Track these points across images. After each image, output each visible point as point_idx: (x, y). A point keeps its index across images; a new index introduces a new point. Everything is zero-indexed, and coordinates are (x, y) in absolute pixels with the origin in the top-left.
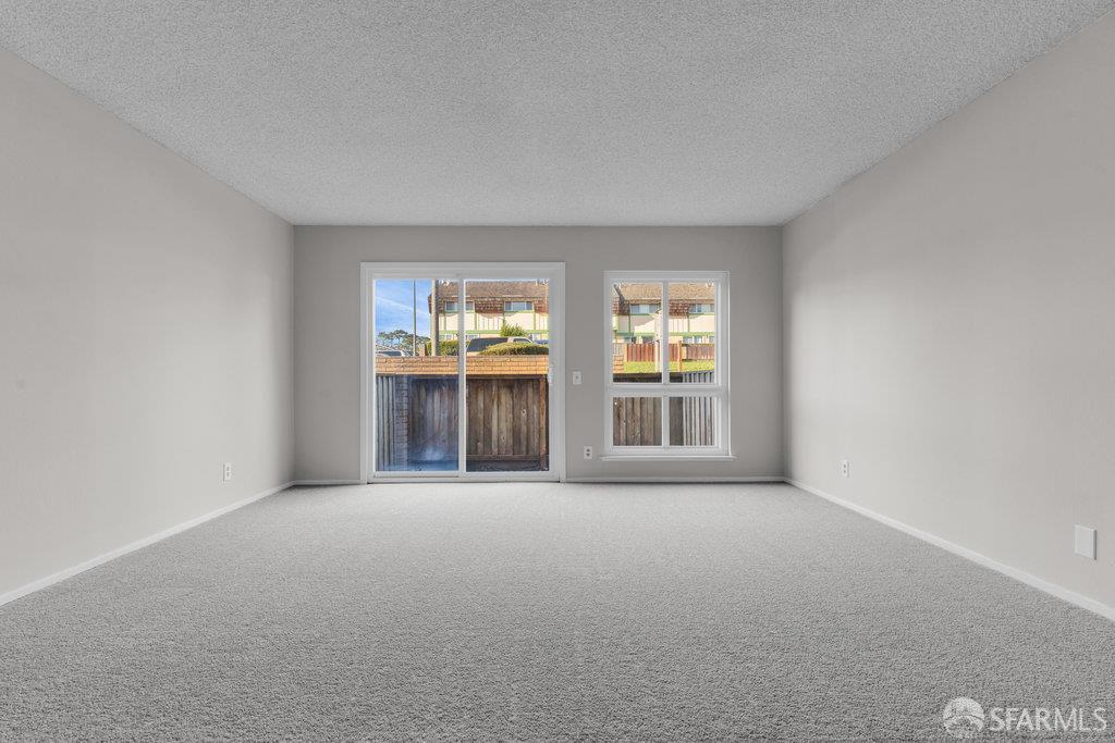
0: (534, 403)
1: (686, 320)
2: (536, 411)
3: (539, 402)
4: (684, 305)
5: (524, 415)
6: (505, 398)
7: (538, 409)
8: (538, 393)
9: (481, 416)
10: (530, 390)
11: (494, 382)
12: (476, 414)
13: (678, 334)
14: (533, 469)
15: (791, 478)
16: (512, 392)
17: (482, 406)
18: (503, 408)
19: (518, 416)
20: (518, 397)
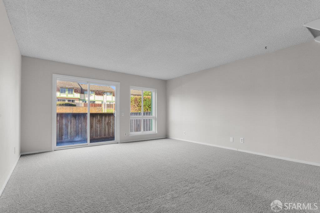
0: (83, 122)
1: (102, 97)
2: (84, 124)
4: (102, 92)
5: (80, 126)
10: (82, 118)
13: (100, 101)
14: (111, 140)
15: (169, 137)
17: (64, 123)
18: (72, 124)
19: (78, 126)
20: (78, 120)
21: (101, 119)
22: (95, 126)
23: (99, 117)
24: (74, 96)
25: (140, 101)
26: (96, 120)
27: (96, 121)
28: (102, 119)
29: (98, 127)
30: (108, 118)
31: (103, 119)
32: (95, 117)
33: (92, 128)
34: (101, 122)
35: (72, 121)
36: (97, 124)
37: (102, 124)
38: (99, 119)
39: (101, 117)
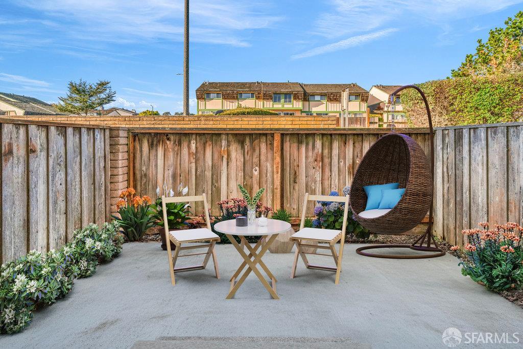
0: (267, 160)
2: (269, 169)
3: (273, 159)
5: (256, 173)
6: (235, 152)
7: (272, 166)
8: (272, 149)
9: (208, 174)
10: (263, 146)
11: (224, 137)
12: (203, 171)
16: (243, 147)
17: (210, 164)
18: (233, 164)
19: (249, 174)
20: (249, 153)
21: (326, 152)
22: (304, 177)
23: (318, 143)
24: (293, 106)
25: (454, 92)
26: (310, 154)
27: (311, 159)
28: (331, 149)
29: (315, 182)
30: (351, 143)
31: (335, 152)
32: (307, 144)
33: (295, 182)
34: (327, 161)
35: (234, 155)
36: (314, 168)
37: (331, 171)
38: (320, 151)
39: (327, 144)
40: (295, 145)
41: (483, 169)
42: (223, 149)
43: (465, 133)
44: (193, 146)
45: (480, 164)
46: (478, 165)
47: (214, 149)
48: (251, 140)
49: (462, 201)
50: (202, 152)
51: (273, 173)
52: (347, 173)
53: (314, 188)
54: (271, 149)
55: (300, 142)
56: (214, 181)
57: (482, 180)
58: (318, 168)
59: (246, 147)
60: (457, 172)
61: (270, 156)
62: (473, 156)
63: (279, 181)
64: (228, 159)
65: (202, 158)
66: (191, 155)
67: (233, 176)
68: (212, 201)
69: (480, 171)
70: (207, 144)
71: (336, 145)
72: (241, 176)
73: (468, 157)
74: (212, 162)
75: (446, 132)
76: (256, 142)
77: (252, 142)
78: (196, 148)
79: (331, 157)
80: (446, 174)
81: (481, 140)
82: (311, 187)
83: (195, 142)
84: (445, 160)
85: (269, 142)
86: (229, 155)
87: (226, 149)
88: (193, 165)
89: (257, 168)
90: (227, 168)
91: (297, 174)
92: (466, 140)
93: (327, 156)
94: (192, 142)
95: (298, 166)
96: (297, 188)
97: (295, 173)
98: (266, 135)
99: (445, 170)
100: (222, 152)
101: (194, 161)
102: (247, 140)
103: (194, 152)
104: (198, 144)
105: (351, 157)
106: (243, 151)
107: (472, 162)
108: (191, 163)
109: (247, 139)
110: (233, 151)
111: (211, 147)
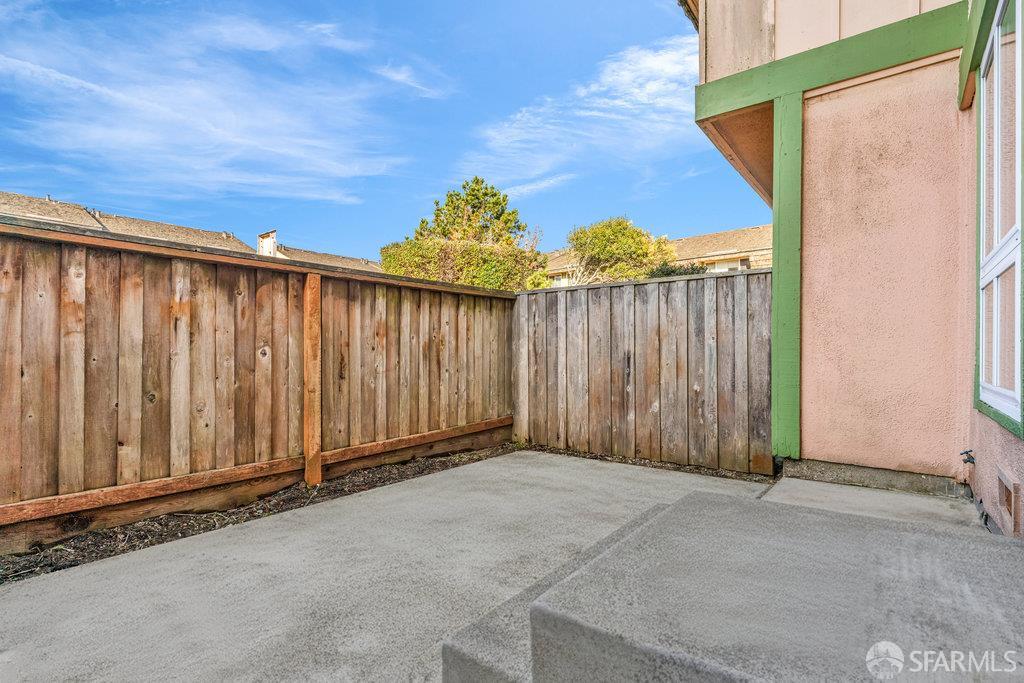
0: (287, 332)
2: (293, 350)
3: (301, 331)
5: (265, 361)
6: (212, 309)
7: (300, 344)
8: (300, 307)
9: (132, 365)
10: (279, 300)
11: (179, 267)
12: (113, 358)
16: (231, 298)
17: (138, 336)
18: (205, 342)
19: (248, 363)
20: (247, 314)
21: (392, 318)
22: (358, 367)
23: (381, 302)
26: (367, 321)
27: (369, 332)
28: (399, 314)
29: (376, 375)
30: (427, 305)
31: (406, 319)
32: (363, 303)
33: (342, 377)
34: (393, 335)
35: (206, 316)
36: (373, 349)
37: (399, 354)
38: (384, 317)
39: (393, 305)
40: (342, 303)
41: (583, 340)
42: (177, 299)
43: (561, 297)
44: (76, 284)
45: (580, 335)
46: (577, 336)
47: (150, 299)
48: (252, 285)
49: (556, 384)
50: (108, 303)
51: (301, 358)
52: (421, 356)
53: (373, 386)
54: (296, 306)
55: (350, 298)
56: (149, 384)
57: (583, 352)
58: (380, 349)
59: (240, 298)
60: (549, 347)
61: (294, 322)
62: (570, 326)
63: (318, 375)
64: (191, 326)
65: (109, 318)
66: (70, 310)
67: (204, 368)
68: (143, 438)
69: (580, 341)
70: (128, 284)
71: (407, 307)
72: (228, 368)
73: (564, 328)
74: (144, 331)
75: (533, 297)
76: (263, 290)
77: (254, 289)
78: (88, 292)
79: (399, 330)
80: (532, 353)
81: (581, 305)
82: (369, 386)
83: (83, 271)
84: (531, 335)
85: (291, 292)
86: (194, 317)
87: (186, 299)
88: (77, 341)
89: (268, 349)
90: (191, 350)
91: (346, 360)
92: (561, 306)
93: (393, 327)
94: (72, 271)
95: (348, 345)
96: (345, 388)
97: (342, 359)
98: (285, 275)
99: (531, 348)
100: (176, 308)
101: (80, 327)
102: (243, 282)
103: (82, 300)
104: (94, 280)
105: (427, 330)
106: (232, 309)
107: (570, 333)
108: (68, 333)
109: (241, 278)
110: (205, 306)
111: (141, 290)
